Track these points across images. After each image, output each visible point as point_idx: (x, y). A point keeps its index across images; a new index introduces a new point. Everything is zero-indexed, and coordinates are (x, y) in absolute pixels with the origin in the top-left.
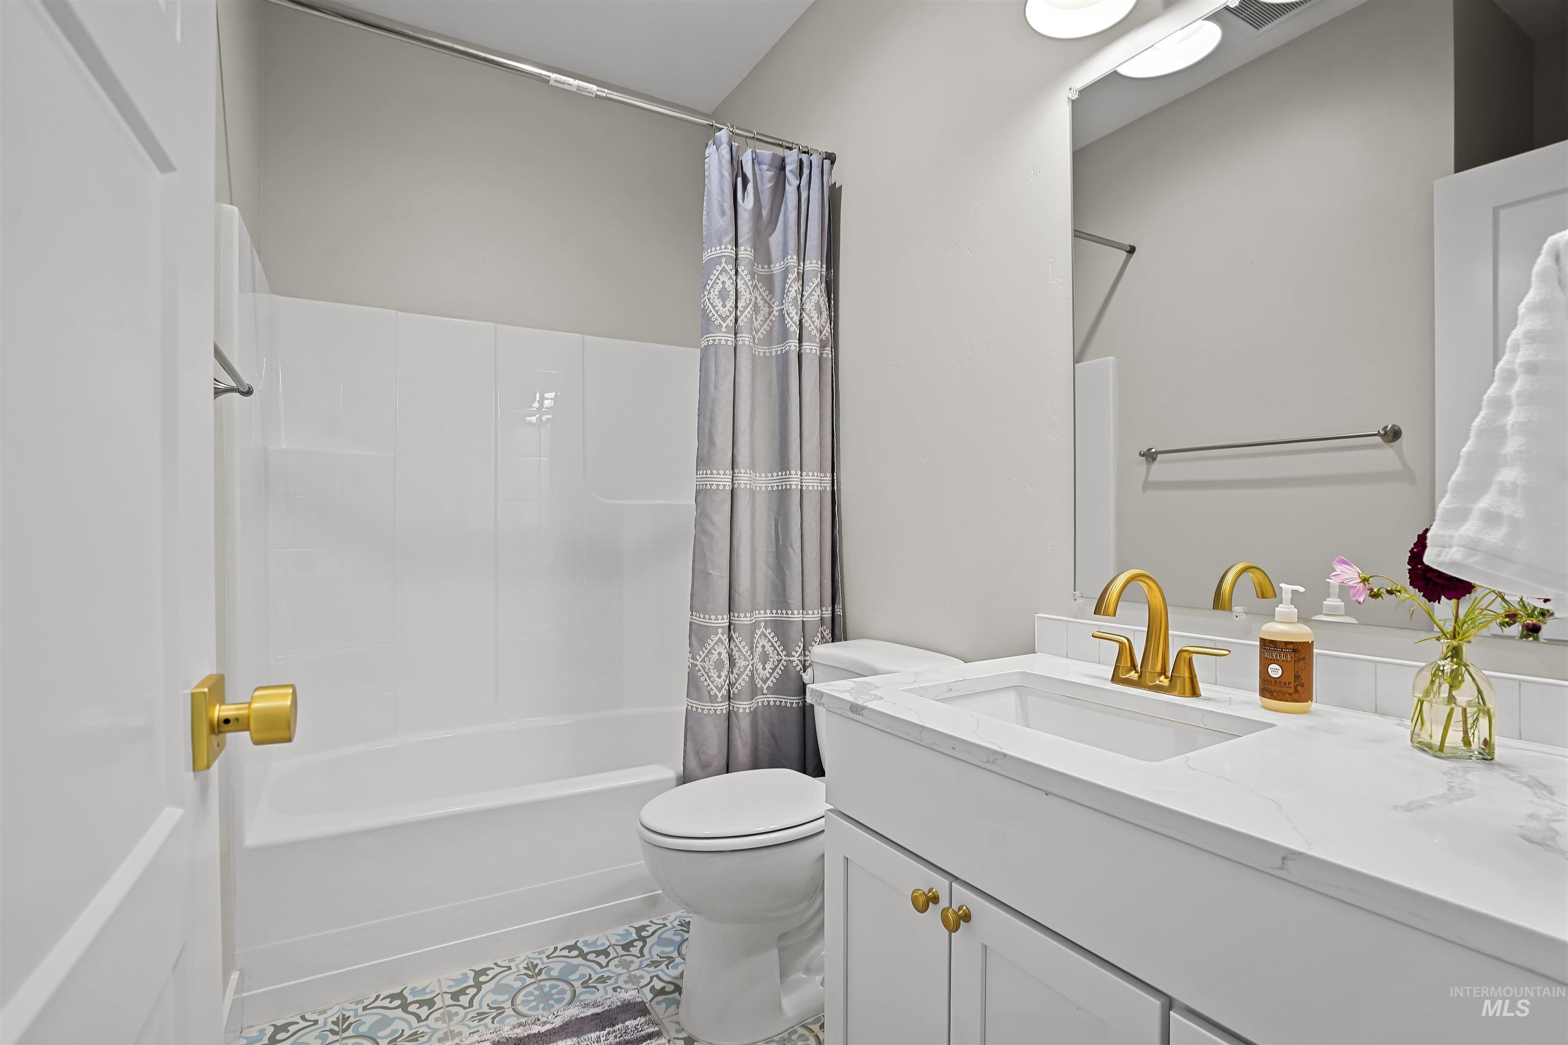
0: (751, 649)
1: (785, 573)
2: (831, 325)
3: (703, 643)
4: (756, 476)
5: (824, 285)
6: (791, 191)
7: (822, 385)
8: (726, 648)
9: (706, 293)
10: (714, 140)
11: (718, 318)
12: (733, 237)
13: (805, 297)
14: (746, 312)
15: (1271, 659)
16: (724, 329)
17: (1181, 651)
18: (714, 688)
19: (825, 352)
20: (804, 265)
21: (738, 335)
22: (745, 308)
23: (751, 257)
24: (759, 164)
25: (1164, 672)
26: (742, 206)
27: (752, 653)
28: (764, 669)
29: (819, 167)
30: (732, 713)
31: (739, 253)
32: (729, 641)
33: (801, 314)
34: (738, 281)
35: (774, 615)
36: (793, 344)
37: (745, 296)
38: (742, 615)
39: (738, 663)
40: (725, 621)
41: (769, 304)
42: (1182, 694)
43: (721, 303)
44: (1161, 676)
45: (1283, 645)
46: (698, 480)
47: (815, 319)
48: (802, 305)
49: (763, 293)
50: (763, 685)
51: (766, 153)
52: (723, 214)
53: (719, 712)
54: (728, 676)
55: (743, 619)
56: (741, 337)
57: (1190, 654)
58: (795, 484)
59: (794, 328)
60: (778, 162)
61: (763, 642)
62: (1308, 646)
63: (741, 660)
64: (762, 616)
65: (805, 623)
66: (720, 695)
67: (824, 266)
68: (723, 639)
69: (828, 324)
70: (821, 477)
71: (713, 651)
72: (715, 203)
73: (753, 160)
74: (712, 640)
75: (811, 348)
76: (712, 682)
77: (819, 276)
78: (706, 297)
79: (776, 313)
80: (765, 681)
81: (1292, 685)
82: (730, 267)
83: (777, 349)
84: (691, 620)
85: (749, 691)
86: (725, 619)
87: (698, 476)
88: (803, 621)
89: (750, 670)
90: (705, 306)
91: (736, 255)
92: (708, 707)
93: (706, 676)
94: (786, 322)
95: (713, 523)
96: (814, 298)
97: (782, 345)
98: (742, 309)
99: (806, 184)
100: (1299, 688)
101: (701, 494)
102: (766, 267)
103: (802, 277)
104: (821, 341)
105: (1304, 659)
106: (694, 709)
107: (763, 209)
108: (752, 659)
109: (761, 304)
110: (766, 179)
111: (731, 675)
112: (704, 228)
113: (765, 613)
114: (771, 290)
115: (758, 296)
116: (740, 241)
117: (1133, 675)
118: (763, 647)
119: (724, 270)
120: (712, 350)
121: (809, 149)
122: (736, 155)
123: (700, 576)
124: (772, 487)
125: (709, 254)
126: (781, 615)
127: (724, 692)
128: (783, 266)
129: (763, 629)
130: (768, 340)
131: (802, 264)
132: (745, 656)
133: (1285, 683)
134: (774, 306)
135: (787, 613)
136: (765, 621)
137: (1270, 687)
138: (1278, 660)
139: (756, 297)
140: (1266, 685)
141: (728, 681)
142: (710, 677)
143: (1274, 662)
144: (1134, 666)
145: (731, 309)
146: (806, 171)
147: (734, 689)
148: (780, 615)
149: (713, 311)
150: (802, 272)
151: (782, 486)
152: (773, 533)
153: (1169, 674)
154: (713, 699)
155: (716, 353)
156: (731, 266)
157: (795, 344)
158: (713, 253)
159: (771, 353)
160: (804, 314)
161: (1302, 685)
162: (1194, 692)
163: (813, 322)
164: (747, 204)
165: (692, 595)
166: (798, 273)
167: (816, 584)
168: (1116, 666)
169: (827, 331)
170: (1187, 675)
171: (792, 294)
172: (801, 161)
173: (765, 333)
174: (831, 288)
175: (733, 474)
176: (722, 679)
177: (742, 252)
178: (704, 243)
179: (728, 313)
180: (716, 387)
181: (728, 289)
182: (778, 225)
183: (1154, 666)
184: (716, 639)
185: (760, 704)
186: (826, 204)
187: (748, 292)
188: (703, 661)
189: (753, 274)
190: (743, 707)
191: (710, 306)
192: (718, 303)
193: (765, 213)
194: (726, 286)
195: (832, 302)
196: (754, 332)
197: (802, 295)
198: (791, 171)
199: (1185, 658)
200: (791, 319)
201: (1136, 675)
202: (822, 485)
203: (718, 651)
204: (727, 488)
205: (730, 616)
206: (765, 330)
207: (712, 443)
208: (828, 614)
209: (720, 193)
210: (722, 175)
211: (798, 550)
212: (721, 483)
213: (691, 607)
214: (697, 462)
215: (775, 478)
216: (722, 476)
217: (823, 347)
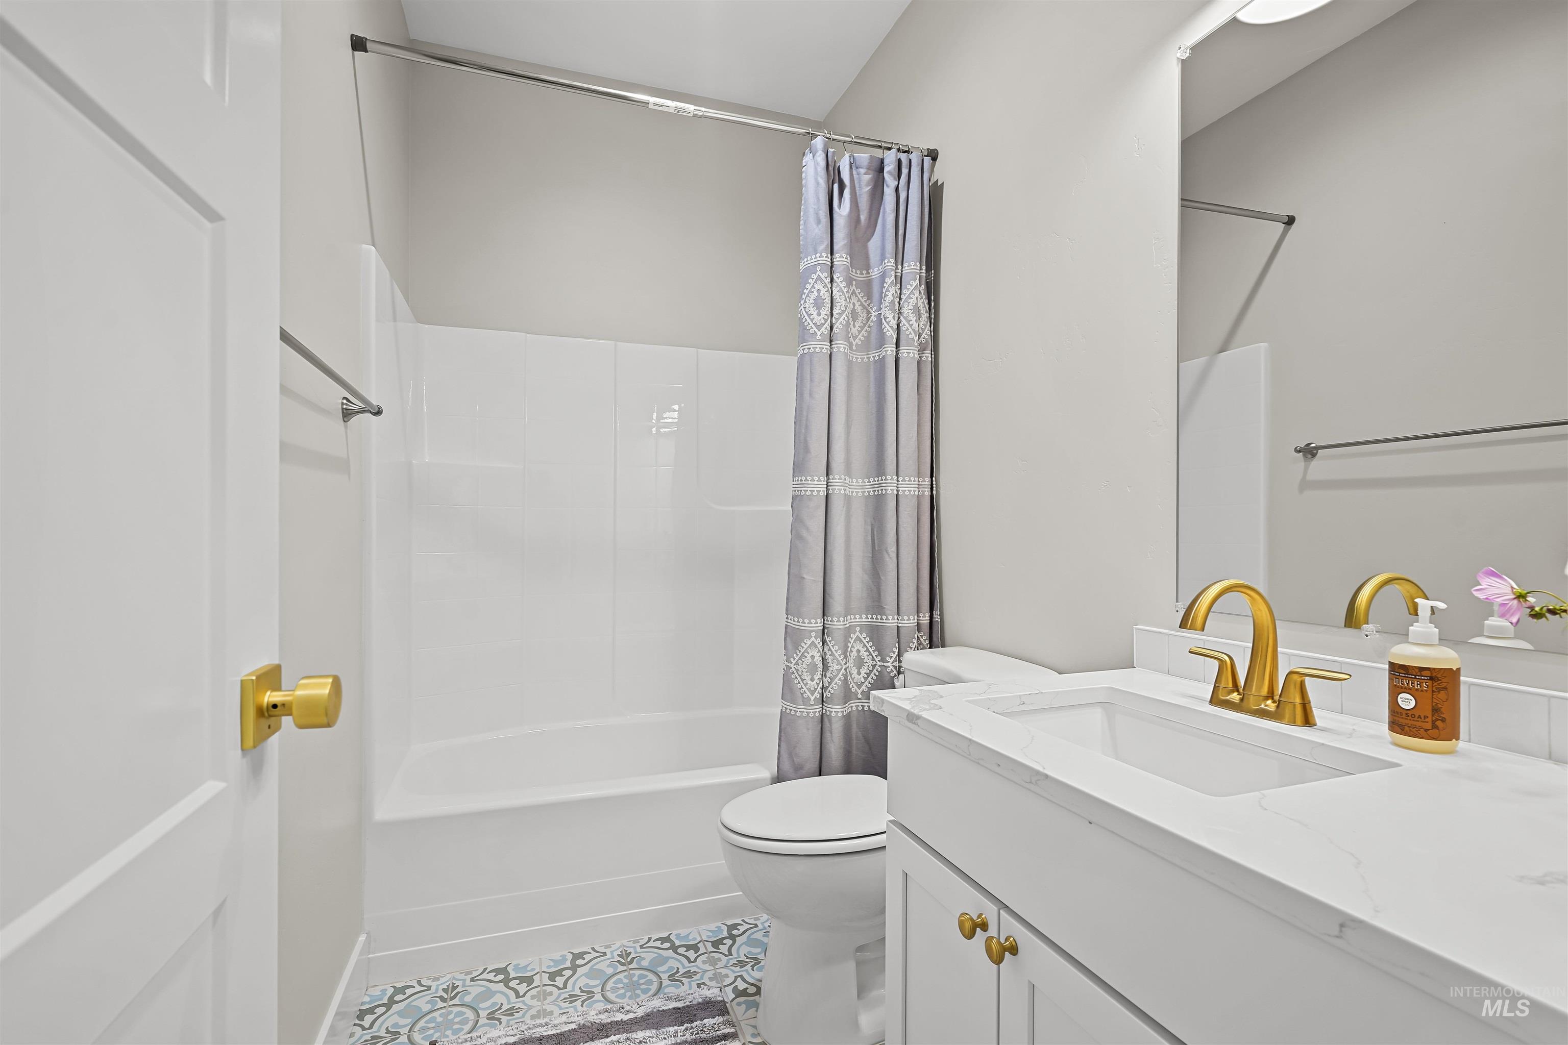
0: (845, 653)
1: (880, 577)
2: (931, 327)
3: (797, 646)
4: (852, 482)
5: (923, 287)
6: (889, 192)
7: (921, 388)
8: (819, 651)
9: (802, 302)
10: (810, 148)
11: (813, 326)
12: (828, 245)
13: (903, 300)
14: (841, 319)
15: (1402, 687)
16: (819, 337)
17: (1291, 673)
18: (807, 691)
19: (924, 355)
20: (902, 268)
21: (833, 343)
22: (841, 315)
23: (846, 263)
24: (857, 168)
25: (1271, 695)
26: (837, 213)
27: (845, 657)
28: (859, 673)
29: (919, 165)
30: (825, 716)
31: (835, 260)
32: (823, 645)
33: (899, 318)
34: (834, 288)
35: (870, 620)
36: (890, 350)
37: (840, 302)
38: (835, 619)
39: (830, 667)
40: (819, 625)
41: (867, 309)
42: (1293, 722)
43: (816, 311)
44: (1267, 700)
45: (1417, 670)
46: (794, 486)
47: (913, 322)
48: (900, 309)
49: (861, 299)
50: (857, 689)
51: (864, 157)
52: (818, 222)
53: (811, 715)
54: (821, 679)
55: (837, 623)
56: (836, 344)
57: (1302, 677)
58: (891, 490)
59: (891, 334)
60: (876, 164)
61: (858, 647)
62: (1454, 675)
63: (834, 664)
64: (858, 620)
65: (900, 629)
66: (812, 698)
67: (924, 267)
68: (816, 642)
69: (928, 327)
70: (919, 481)
71: (806, 654)
72: (811, 211)
73: (851, 164)
74: (806, 644)
75: (909, 353)
76: (805, 685)
77: (918, 278)
78: (802, 307)
79: (874, 318)
80: (859, 685)
81: (1429, 720)
82: (825, 276)
83: (874, 355)
84: (787, 623)
85: (842, 695)
86: (819, 622)
87: (795, 483)
88: (898, 626)
89: (843, 675)
90: (801, 315)
91: (832, 263)
92: (801, 710)
93: (799, 679)
94: (883, 327)
95: (808, 529)
96: (913, 301)
97: (880, 350)
98: (837, 316)
99: (905, 184)
100: (1439, 723)
101: (797, 499)
102: (864, 272)
103: (900, 280)
104: (920, 344)
105: (1445, 689)
106: (788, 711)
107: (861, 213)
108: (846, 664)
109: (859, 310)
110: (864, 183)
111: (824, 678)
112: (801, 238)
113: (861, 618)
114: (869, 296)
115: (856, 302)
116: (836, 248)
117: (1235, 697)
118: (858, 651)
119: (819, 278)
120: (807, 358)
121: (910, 147)
122: (832, 162)
123: (795, 580)
124: (869, 492)
125: (806, 263)
126: (876, 619)
127: (817, 695)
128: (881, 270)
129: (858, 633)
130: (866, 346)
131: (900, 267)
132: (838, 660)
133: (1419, 717)
134: (872, 312)
135: (882, 619)
136: (860, 626)
137: (1401, 720)
138: (1410, 689)
139: (854, 303)
140: (1396, 718)
141: (821, 684)
142: (803, 680)
143: (1405, 690)
144: (1236, 687)
145: (826, 317)
146: (905, 171)
147: (827, 692)
148: (875, 620)
149: (809, 320)
150: (900, 275)
151: (878, 491)
152: (870, 538)
153: (1277, 698)
154: (806, 701)
155: (811, 361)
156: (826, 274)
157: (893, 349)
158: (809, 262)
159: (869, 358)
160: (902, 318)
161: (1443, 720)
162: (1308, 721)
163: (911, 326)
164: (843, 211)
165: (787, 599)
166: (896, 276)
167: (913, 590)
168: (1215, 686)
169: (927, 334)
170: (1298, 700)
171: (889, 298)
172: (900, 161)
173: (863, 339)
174: (932, 290)
175: (828, 480)
176: (815, 682)
177: (838, 259)
178: (801, 253)
179: (823, 321)
180: (810, 394)
181: (823, 297)
182: (877, 229)
183: (1260, 687)
184: (809, 642)
185: (854, 709)
186: (926, 202)
187: (843, 299)
188: (797, 663)
189: (849, 281)
190: (836, 711)
191: (806, 316)
192: (813, 311)
193: (863, 217)
194: (821, 294)
195: (933, 304)
196: (851, 339)
197: (900, 299)
198: (889, 172)
199: (1297, 681)
200: (888, 323)
201: (1239, 696)
202: (920, 490)
203: (811, 654)
204: (821, 494)
205: (824, 620)
206: (863, 336)
207: (807, 450)
208: (925, 620)
209: (816, 200)
210: (818, 183)
211: (894, 555)
212: (815, 489)
213: (787, 610)
214: (793, 469)
215: (872, 483)
216: (816, 482)
217: (922, 350)
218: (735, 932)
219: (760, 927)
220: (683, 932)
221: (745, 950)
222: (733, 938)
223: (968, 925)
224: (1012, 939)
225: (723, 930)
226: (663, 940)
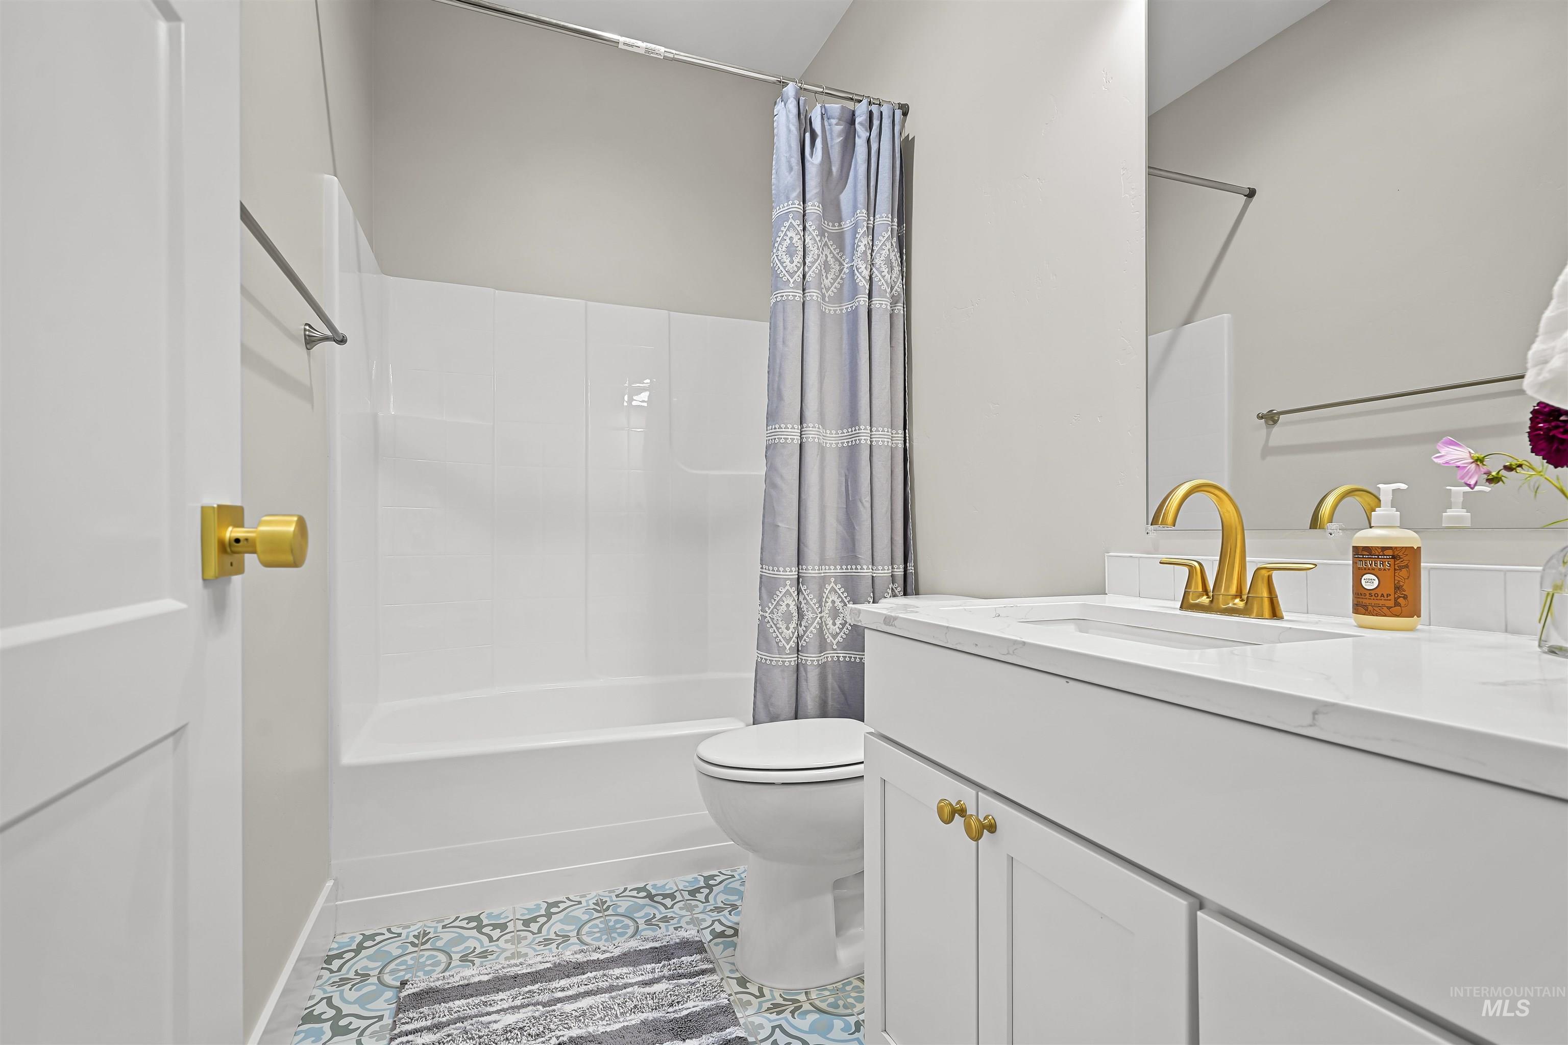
0: (820, 602)
1: (854, 527)
2: (903, 281)
3: (771, 595)
4: (826, 433)
5: (895, 239)
6: (860, 143)
7: (893, 342)
8: (794, 600)
9: (775, 251)
10: (782, 97)
11: (786, 274)
12: (800, 192)
13: (875, 252)
14: (814, 268)
15: (1365, 569)
16: (791, 285)
17: (1258, 569)
18: (782, 640)
19: (897, 308)
20: (874, 220)
21: (806, 291)
22: (813, 263)
23: (818, 212)
24: (828, 119)
25: (1239, 595)
26: (809, 161)
27: (820, 606)
28: (834, 624)
29: (890, 117)
30: (800, 666)
31: (807, 208)
32: (798, 594)
33: (871, 269)
34: (806, 236)
35: (844, 571)
36: (863, 299)
37: (813, 250)
38: (810, 567)
39: (806, 615)
40: (794, 573)
41: (839, 261)
42: (1260, 616)
43: (789, 259)
44: (1235, 598)
45: (1380, 550)
46: (768, 435)
47: (885, 273)
48: (872, 260)
49: (833, 251)
50: (832, 640)
51: (835, 107)
52: (791, 169)
53: (787, 664)
54: (796, 628)
55: (811, 571)
56: (809, 292)
57: (1269, 571)
58: (864, 440)
59: (863, 284)
60: (848, 116)
61: (833, 598)
62: (1414, 554)
63: (810, 613)
64: (832, 571)
65: (875, 578)
66: (788, 647)
67: (896, 220)
68: (791, 591)
69: (900, 280)
70: (892, 434)
71: (781, 603)
72: (783, 160)
73: (822, 115)
74: (780, 592)
75: (881, 304)
76: (781, 634)
77: (890, 230)
78: (775, 255)
79: (846, 270)
80: (835, 636)
81: (1392, 597)
82: (797, 223)
83: (846, 307)
84: (761, 573)
85: (817, 643)
86: (794, 571)
87: (769, 432)
88: (872, 576)
89: (818, 623)
90: (774, 264)
91: (804, 211)
92: (776, 659)
93: (775, 628)
94: (856, 277)
95: (782, 477)
96: (885, 253)
97: (852, 302)
98: (810, 265)
99: (877, 135)
100: (1401, 600)
101: (770, 448)
102: (837, 224)
103: (872, 231)
104: (893, 296)
105: (1407, 566)
106: (763, 661)
107: (833, 165)
108: (821, 613)
109: (832, 262)
110: (835, 134)
111: (799, 627)
112: (773, 187)
113: (836, 569)
114: (842, 248)
115: (828, 255)
116: (808, 196)
117: (1204, 600)
118: (833, 602)
119: (791, 226)
120: (780, 305)
121: (881, 101)
122: (804, 110)
123: (769, 529)
124: (843, 443)
125: (778, 212)
126: (851, 570)
127: (792, 644)
128: (853, 222)
129: (832, 584)
130: (839, 298)
131: (872, 218)
132: (813, 609)
133: (1382, 595)
134: (845, 264)
135: (856, 569)
136: (835, 577)
137: (1364, 601)
138: (1373, 569)
139: (826, 255)
140: (1359, 600)
141: (796, 633)
142: (778, 629)
143: (1369, 571)
144: (1205, 591)
145: (799, 265)
146: (876, 123)
147: (802, 641)
148: (849, 571)
149: (781, 268)
150: (872, 226)
151: (852, 441)
152: (843, 489)
153: (1245, 597)
154: (781, 650)
155: (784, 308)
156: (799, 222)
157: (865, 299)
158: (782, 210)
159: (841, 310)
160: (874, 269)
161: (1405, 597)
162: (1275, 614)
163: (883, 277)
164: (815, 160)
165: (762, 549)
166: (868, 227)
167: (886, 541)
168: (1185, 592)
169: (899, 287)
170: (1265, 594)
171: (862, 248)
172: (871, 113)
173: (835, 291)
174: (904, 243)
175: (801, 428)
176: (790, 631)
177: (810, 207)
178: (773, 202)
179: (795, 269)
180: (784, 342)
181: (795, 245)
182: (848, 182)
183: (1228, 588)
184: (784, 591)
185: (830, 659)
186: (898, 155)
187: (816, 248)
188: (772, 612)
189: (822, 233)
190: (811, 658)
191: (779, 264)
192: (787, 260)
193: (835, 169)
194: (794, 241)
195: (904, 257)
196: (824, 291)
197: (872, 251)
198: (860, 123)
199: (1265, 577)
200: (860, 274)
201: (1208, 600)
202: (894, 442)
203: (786, 602)
204: (795, 442)
205: (799, 569)
206: (835, 288)
207: (780, 397)
208: (899, 572)
209: (788, 149)
210: (789, 131)
211: (868, 505)
212: (789, 437)
213: (761, 560)
214: (767, 418)
215: (846, 434)
216: (790, 430)
217: (894, 303)
218: (711, 882)
219: (737, 877)
220: (660, 883)
221: (722, 897)
222: (710, 888)
223: (947, 810)
224: (990, 817)
225: (700, 881)
226: (639, 890)
